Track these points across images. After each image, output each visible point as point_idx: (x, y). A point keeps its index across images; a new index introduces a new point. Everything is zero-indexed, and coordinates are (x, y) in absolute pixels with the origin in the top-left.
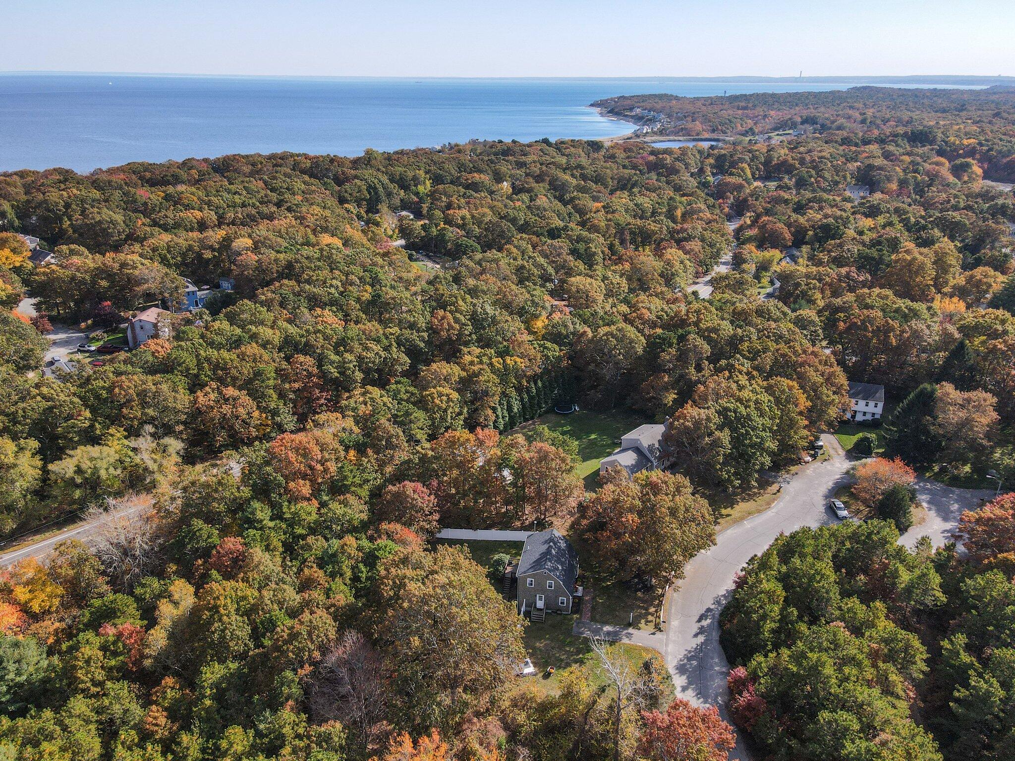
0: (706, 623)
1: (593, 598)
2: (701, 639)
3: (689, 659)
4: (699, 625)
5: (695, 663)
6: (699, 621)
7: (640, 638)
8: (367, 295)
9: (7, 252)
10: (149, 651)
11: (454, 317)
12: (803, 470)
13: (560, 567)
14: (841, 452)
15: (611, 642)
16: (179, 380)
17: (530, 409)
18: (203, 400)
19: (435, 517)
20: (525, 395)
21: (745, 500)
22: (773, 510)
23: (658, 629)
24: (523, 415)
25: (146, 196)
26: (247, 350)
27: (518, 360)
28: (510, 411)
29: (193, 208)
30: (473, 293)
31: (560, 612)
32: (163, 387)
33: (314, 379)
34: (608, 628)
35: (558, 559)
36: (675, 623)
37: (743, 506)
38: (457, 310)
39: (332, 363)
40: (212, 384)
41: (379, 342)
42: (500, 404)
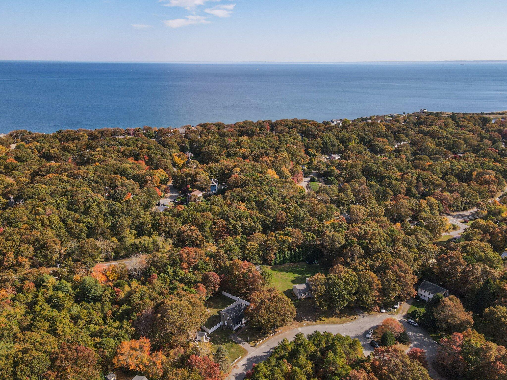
0: (271, 350)
1: (245, 329)
2: (265, 354)
3: (254, 358)
4: (269, 350)
5: (255, 360)
6: (270, 349)
7: (246, 346)
8: (263, 199)
9: (180, 159)
10: (119, 297)
11: (287, 215)
12: (376, 315)
13: (234, 314)
14: (405, 313)
15: (236, 343)
16: (180, 220)
17: (294, 258)
18: (183, 228)
19: (218, 286)
20: (293, 252)
21: (337, 317)
22: (344, 325)
23: (255, 346)
24: (290, 260)
25: (229, 141)
26: (205, 214)
27: (289, 238)
28: (284, 257)
29: (244, 148)
30: (301, 206)
31: (231, 329)
32: (173, 222)
33: (223, 229)
34: (240, 339)
35: (236, 311)
36: (263, 347)
37: (333, 319)
38: (290, 212)
39: (231, 224)
40: (190, 223)
41: (253, 219)
42: (279, 253)
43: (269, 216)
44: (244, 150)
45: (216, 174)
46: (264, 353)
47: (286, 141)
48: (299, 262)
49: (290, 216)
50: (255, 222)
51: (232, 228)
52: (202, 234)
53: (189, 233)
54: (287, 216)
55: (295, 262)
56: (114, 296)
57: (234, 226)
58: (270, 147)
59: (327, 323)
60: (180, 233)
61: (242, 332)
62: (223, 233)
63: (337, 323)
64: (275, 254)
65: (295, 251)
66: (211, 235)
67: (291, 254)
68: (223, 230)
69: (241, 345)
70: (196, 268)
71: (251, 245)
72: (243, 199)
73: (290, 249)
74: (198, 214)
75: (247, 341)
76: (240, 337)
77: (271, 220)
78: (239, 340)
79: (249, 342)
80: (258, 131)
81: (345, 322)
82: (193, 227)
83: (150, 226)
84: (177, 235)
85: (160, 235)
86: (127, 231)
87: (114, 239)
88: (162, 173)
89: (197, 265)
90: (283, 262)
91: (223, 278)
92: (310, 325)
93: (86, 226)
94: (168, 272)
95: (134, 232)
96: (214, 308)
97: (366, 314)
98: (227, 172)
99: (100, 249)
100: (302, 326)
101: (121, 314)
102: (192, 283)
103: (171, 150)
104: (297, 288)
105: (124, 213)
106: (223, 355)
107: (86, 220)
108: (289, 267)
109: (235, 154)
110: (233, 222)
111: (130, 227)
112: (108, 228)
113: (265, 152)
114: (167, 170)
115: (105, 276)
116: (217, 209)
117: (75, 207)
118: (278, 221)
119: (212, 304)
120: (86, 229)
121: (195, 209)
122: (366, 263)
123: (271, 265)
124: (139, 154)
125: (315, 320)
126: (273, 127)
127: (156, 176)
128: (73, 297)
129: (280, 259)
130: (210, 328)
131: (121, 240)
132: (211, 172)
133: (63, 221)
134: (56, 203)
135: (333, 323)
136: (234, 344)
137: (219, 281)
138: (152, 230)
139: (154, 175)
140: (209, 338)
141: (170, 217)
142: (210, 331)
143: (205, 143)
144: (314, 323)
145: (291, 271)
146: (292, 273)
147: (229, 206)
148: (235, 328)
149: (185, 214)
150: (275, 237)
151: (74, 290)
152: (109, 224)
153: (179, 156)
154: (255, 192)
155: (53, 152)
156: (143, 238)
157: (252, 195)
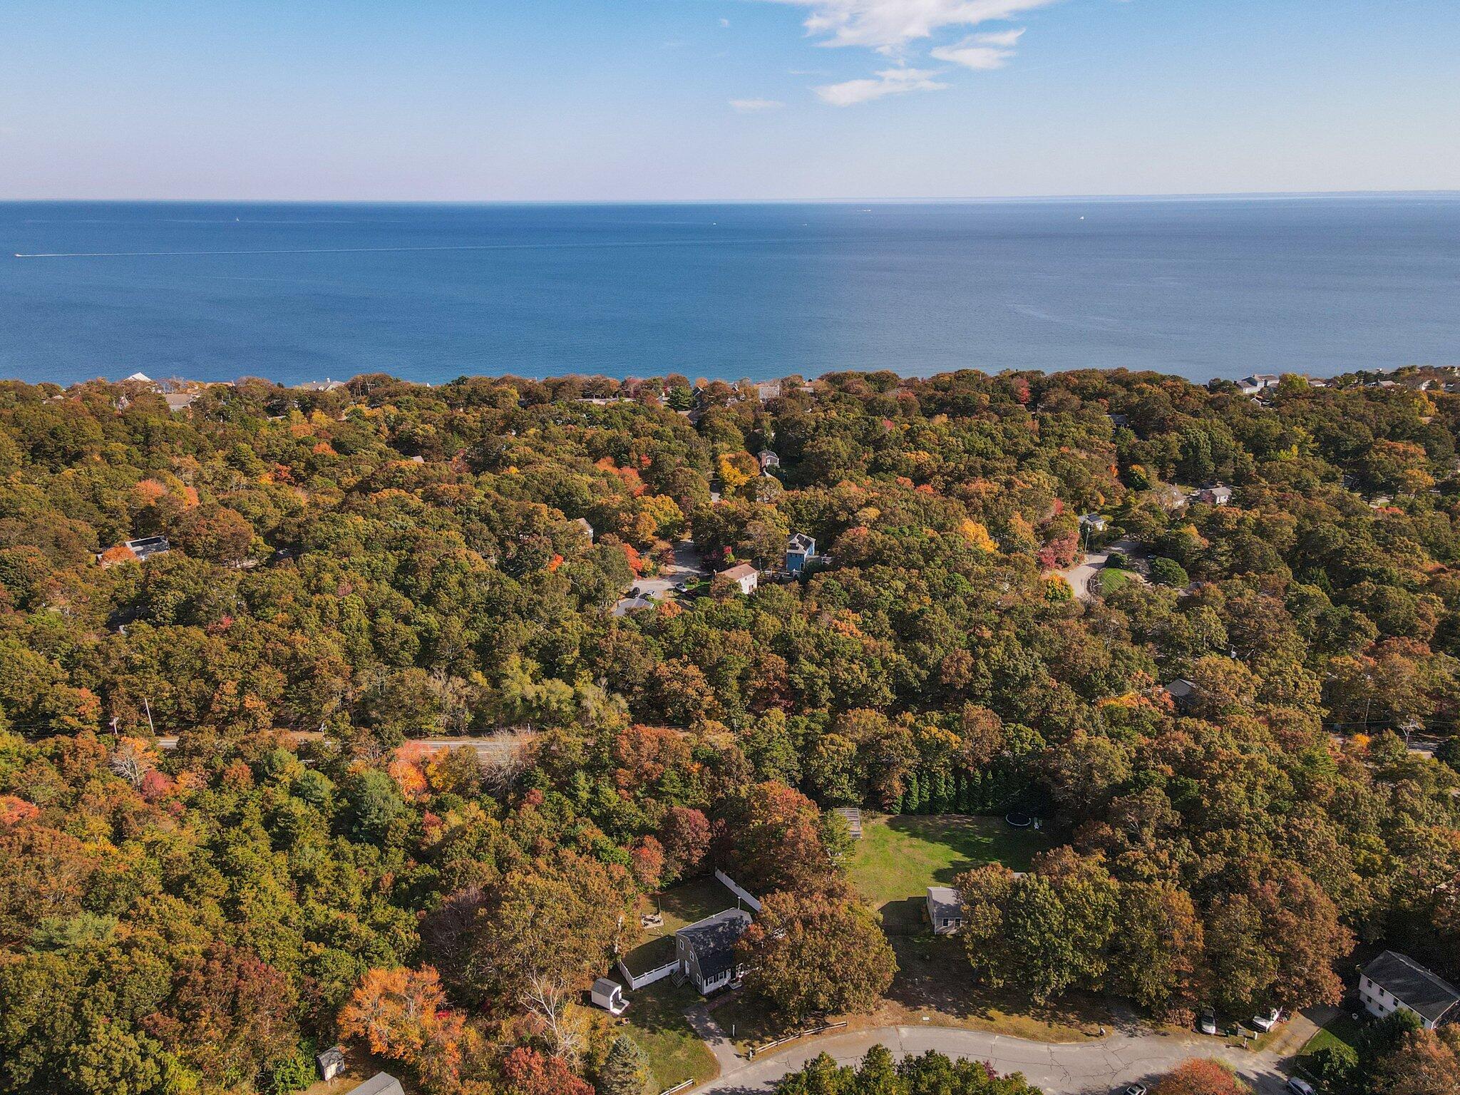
1: (739, 997)
7: (724, 1051)
8: (916, 607)
9: (736, 471)
10: (429, 841)
11: (975, 664)
12: (1180, 1037)
13: (712, 945)
14: (1288, 1053)
15: (696, 1036)
16: (657, 646)
17: (966, 801)
18: (663, 669)
19: (702, 854)
20: (964, 783)
21: (1038, 1017)
22: (1053, 1048)
23: (747, 1058)
24: (954, 806)
25: (889, 427)
26: (733, 635)
27: (953, 737)
28: (933, 792)
29: (924, 449)
30: (1027, 642)
31: (697, 989)
32: (636, 648)
33: (777, 683)
34: (712, 1025)
35: (718, 938)
36: (770, 1063)
37: (1025, 1022)
38: (986, 656)
39: (801, 672)
40: (685, 657)
41: (870, 665)
42: (919, 780)
43: (919, 660)
44: (924, 456)
45: (812, 522)
46: (768, 1083)
47: (1061, 436)
48: (981, 814)
49: (983, 667)
50: (874, 676)
51: (802, 686)
52: (716, 693)
53: (677, 685)
54: (974, 669)
55: (968, 813)
56: (418, 834)
57: (810, 679)
58: (1006, 452)
59: (1000, 1031)
60: (653, 682)
61: (726, 1004)
62: (776, 696)
63: (1034, 1037)
64: (905, 780)
65: (970, 778)
66: (742, 699)
67: (957, 784)
68: (777, 689)
69: (709, 1044)
70: (655, 789)
71: (832, 742)
72: (857, 603)
73: (957, 772)
74: (715, 634)
75: (730, 1036)
76: (715, 1020)
77: (924, 674)
78: (708, 1028)
79: (734, 1039)
80: (986, 403)
81: (1061, 1038)
82: (693, 670)
83: (576, 653)
84: (642, 685)
85: (595, 681)
86: (515, 660)
87: (478, 677)
88: (667, 508)
89: (660, 783)
90: (931, 807)
91: (720, 830)
92: (941, 1025)
93: (419, 635)
94: (576, 789)
95: (533, 665)
96: (677, 916)
97: (1146, 1026)
98: (843, 516)
99: (436, 701)
100: (916, 1023)
101: (412, 887)
102: (632, 831)
103: (718, 445)
104: (934, 898)
105: (519, 611)
106: (625, 1065)
107: (422, 618)
108: (946, 827)
109: (894, 467)
110: (809, 668)
111: (525, 651)
112: (470, 646)
113: (983, 467)
114: (685, 499)
115: (421, 776)
116: (770, 623)
117: (411, 580)
118: (946, 680)
119: (676, 901)
120: (417, 641)
121: (709, 619)
122: (1172, 856)
123: (890, 812)
124: (628, 451)
125: (962, 1014)
126: (1039, 390)
127: (648, 515)
128: (330, 820)
129: (920, 796)
130: (637, 973)
131: (495, 681)
132: (799, 513)
133: (372, 613)
134: (369, 566)
135: (1019, 1033)
136: (690, 1035)
137: (705, 837)
138: (579, 665)
139: (643, 510)
140: (627, 1003)
141: (636, 635)
142: (636, 983)
143: (816, 429)
144: (958, 1021)
145: (945, 840)
146: (946, 847)
147: (813, 618)
148: (708, 988)
149: (678, 629)
150: (913, 728)
151: (337, 800)
152: (474, 636)
153: (735, 462)
154: (899, 583)
155: (421, 432)
156: (548, 682)
157: (887, 593)
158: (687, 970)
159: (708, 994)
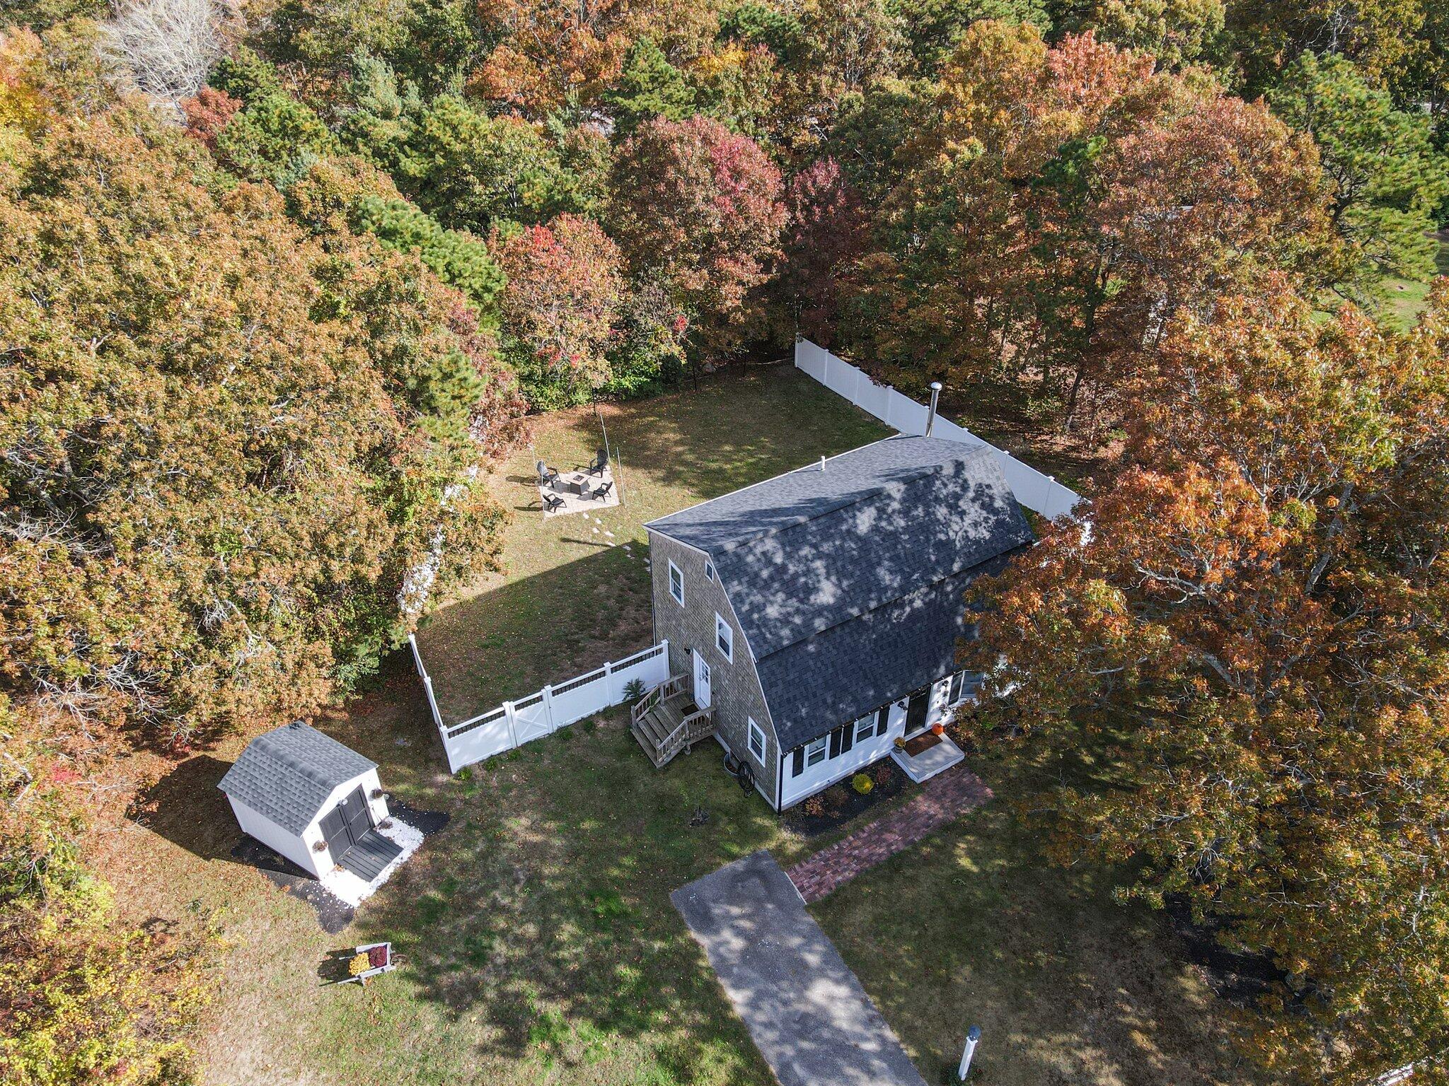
1: (952, 830)
35: (855, 560)
137: (770, 219)
148: (800, 781)
158: (703, 693)
159: (804, 803)
